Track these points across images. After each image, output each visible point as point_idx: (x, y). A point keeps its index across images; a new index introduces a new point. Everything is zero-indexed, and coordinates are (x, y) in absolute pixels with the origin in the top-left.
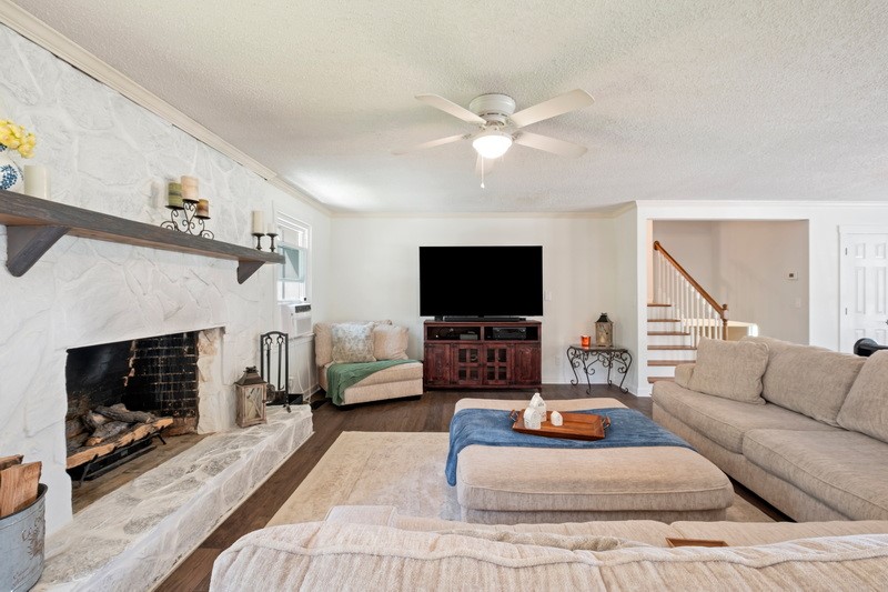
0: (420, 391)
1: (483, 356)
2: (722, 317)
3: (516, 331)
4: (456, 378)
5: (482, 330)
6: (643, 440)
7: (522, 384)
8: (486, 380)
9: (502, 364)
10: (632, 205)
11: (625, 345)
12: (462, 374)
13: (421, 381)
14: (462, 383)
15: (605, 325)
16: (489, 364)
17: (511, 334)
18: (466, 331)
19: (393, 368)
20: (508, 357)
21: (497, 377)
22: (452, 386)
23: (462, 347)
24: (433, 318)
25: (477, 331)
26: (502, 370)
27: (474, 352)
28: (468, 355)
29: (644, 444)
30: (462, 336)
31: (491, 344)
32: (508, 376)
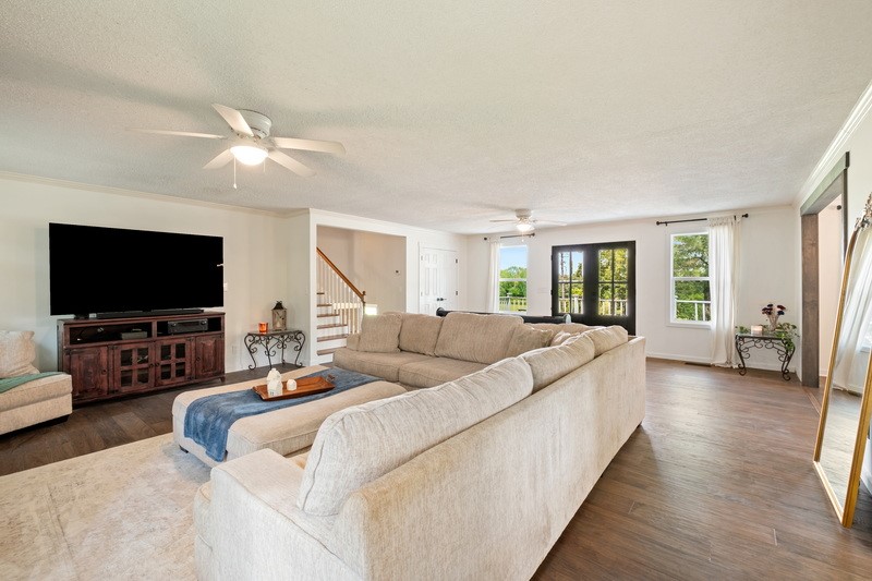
0: (68, 410)
1: (155, 355)
2: (362, 300)
3: (197, 323)
4: (117, 385)
5: (154, 326)
6: (357, 383)
7: (204, 377)
8: (160, 381)
9: (180, 360)
10: (306, 211)
11: (297, 327)
12: (126, 380)
13: (69, 398)
14: (125, 390)
15: (281, 312)
16: (163, 363)
17: (190, 328)
18: (129, 328)
19: (23, 387)
20: (187, 351)
21: (173, 374)
22: (112, 396)
23: (127, 347)
24: (71, 317)
25: (147, 327)
26: (180, 368)
27: (143, 352)
28: (135, 356)
29: (360, 385)
30: (124, 335)
31: (166, 341)
32: (187, 372)
